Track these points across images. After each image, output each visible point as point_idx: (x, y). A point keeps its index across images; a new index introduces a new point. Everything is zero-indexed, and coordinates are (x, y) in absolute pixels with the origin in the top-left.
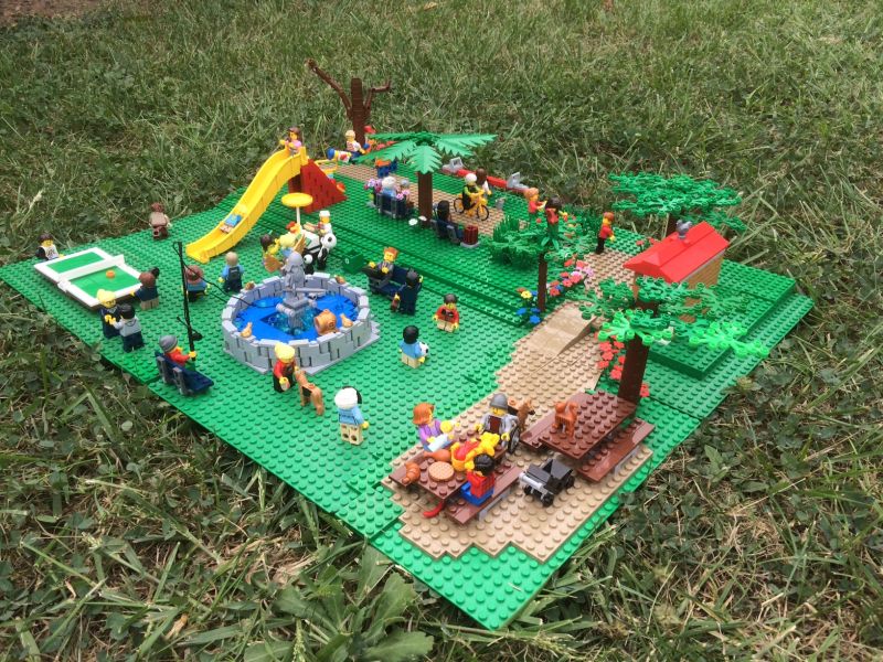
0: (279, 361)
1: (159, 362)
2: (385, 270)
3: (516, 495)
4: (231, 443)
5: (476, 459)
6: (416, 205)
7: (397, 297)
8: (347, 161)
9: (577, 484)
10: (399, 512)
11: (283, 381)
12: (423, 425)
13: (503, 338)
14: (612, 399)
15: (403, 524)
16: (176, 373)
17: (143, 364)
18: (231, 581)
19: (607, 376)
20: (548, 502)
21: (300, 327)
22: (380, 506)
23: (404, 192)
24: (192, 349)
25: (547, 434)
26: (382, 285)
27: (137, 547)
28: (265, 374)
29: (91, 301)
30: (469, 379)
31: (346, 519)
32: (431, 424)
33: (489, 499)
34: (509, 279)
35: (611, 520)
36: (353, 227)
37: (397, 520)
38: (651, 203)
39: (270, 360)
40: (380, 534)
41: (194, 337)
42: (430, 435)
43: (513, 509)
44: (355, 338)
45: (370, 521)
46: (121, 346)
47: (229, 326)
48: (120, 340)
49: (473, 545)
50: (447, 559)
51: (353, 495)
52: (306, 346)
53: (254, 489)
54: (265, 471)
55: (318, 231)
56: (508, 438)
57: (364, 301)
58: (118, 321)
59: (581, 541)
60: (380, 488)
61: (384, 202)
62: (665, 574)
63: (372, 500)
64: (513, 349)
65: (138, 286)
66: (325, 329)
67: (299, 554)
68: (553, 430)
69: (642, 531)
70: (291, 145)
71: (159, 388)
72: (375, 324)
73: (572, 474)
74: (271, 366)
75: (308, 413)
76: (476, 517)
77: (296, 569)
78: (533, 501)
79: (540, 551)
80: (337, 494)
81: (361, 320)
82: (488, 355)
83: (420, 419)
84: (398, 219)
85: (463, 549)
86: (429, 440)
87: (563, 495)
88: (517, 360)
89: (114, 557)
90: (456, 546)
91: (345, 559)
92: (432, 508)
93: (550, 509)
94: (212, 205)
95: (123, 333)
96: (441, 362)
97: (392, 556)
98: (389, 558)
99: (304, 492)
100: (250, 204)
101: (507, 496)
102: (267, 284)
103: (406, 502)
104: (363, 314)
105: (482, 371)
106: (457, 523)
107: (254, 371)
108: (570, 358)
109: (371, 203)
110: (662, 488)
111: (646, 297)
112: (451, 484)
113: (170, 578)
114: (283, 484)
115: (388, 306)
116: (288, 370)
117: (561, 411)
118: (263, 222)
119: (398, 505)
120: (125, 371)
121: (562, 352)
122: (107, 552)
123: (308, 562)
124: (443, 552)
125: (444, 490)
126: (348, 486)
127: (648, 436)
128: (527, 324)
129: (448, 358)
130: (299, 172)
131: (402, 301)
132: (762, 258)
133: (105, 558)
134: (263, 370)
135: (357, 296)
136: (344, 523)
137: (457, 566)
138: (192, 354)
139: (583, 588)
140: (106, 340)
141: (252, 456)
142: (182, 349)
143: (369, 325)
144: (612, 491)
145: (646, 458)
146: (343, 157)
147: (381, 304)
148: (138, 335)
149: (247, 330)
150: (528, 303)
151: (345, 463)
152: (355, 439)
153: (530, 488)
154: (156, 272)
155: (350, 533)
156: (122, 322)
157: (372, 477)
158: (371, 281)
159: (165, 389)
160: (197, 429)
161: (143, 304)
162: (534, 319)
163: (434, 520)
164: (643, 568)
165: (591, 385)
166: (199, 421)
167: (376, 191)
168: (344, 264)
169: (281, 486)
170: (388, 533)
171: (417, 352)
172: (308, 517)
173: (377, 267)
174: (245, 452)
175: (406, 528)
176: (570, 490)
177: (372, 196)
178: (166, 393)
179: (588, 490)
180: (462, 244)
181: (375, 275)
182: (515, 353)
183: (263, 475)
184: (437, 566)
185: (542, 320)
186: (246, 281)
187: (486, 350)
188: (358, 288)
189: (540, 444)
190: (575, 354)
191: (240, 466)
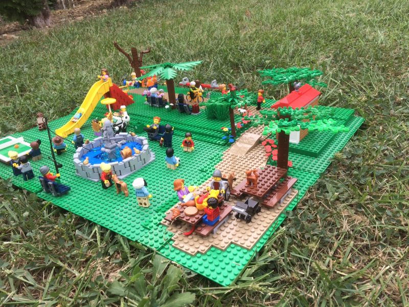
0: (103, 172)
1: (41, 181)
2: (155, 127)
3: (232, 220)
4: (81, 215)
6: (168, 101)
7: (162, 139)
9: (262, 210)
10: (171, 236)
11: (106, 182)
12: (179, 190)
13: (217, 152)
14: (274, 168)
15: (174, 241)
16: (50, 185)
17: (35, 185)
18: (84, 283)
19: (271, 161)
20: (248, 220)
21: (114, 156)
22: (161, 234)
23: (161, 94)
24: (58, 172)
25: (244, 188)
26: (154, 135)
28: (98, 182)
29: (7, 159)
30: (202, 171)
31: (143, 243)
33: (218, 222)
34: (217, 125)
35: (282, 225)
36: (138, 113)
37: (171, 240)
38: (280, 79)
40: (162, 248)
41: (58, 166)
42: (184, 194)
43: (231, 226)
44: (142, 159)
45: (156, 242)
47: (77, 161)
49: (212, 246)
50: (199, 255)
51: (147, 231)
52: (117, 164)
53: (94, 236)
54: (99, 226)
56: (224, 192)
57: (146, 142)
59: (268, 237)
60: (160, 226)
61: (152, 100)
62: (314, 246)
63: (156, 232)
64: (222, 155)
66: (126, 157)
67: (121, 265)
69: (299, 228)
70: (104, 77)
71: (42, 195)
72: (152, 153)
73: (259, 206)
75: (121, 196)
76: (212, 232)
77: (117, 274)
78: (241, 221)
79: (247, 244)
80: (138, 231)
81: (145, 150)
82: (210, 159)
83: (178, 188)
84: (160, 107)
85: (207, 249)
86: (183, 197)
87: (256, 216)
88: (225, 160)
89: (20, 278)
90: (202, 248)
91: (145, 263)
92: (188, 231)
93: (250, 224)
94: (68, 113)
95: (23, 171)
96: (187, 165)
97: (169, 257)
98: (168, 259)
99: (121, 233)
101: (227, 221)
102: (96, 141)
103: (175, 230)
104: (145, 147)
105: (208, 167)
106: (202, 236)
107: (92, 181)
108: (251, 155)
109: (146, 102)
110: (305, 207)
112: (197, 216)
114: (109, 231)
117: (249, 175)
118: (92, 117)
119: (170, 233)
120: (24, 189)
121: (247, 153)
122: (16, 276)
123: (126, 268)
124: (196, 251)
125: (194, 220)
126: (143, 227)
127: (294, 184)
128: (228, 144)
129: (190, 163)
130: (108, 90)
134: (96, 180)
135: (142, 140)
136: (143, 245)
137: (204, 257)
138: (58, 175)
139: (272, 259)
140: (15, 177)
141: (92, 220)
143: (149, 153)
144: (281, 211)
145: (295, 194)
146: (131, 84)
147: (155, 145)
148: (31, 172)
149: (86, 161)
150: (227, 134)
151: (141, 217)
152: (145, 204)
153: (239, 214)
155: (146, 249)
157: (157, 221)
159: (45, 195)
160: (64, 211)
161: (34, 158)
162: (231, 140)
163: (190, 237)
164: (303, 247)
165: (264, 165)
166: (64, 207)
168: (135, 129)
169: (108, 233)
170: (167, 247)
172: (124, 245)
173: (151, 127)
174: (88, 218)
175: (175, 243)
176: (259, 214)
178: (49, 198)
179: (268, 212)
181: (150, 131)
182: (223, 157)
183: (99, 228)
184: (194, 259)
185: (235, 141)
187: (209, 157)
188: (144, 138)
189: (241, 193)
190: (253, 154)
191: (86, 226)
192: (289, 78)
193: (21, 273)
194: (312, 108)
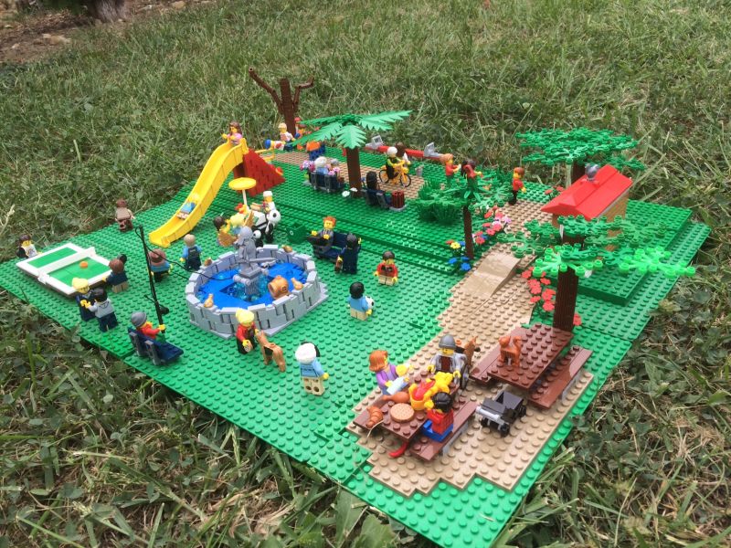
0: (241, 325)
1: (132, 338)
2: (326, 237)
3: (474, 428)
4: (204, 405)
5: (433, 398)
6: (347, 180)
7: (339, 259)
8: (282, 149)
9: (529, 412)
10: (366, 456)
11: (246, 343)
12: (379, 371)
13: (438, 287)
14: (549, 330)
15: (372, 466)
16: (149, 346)
17: (119, 341)
18: (216, 536)
19: (539, 311)
20: (505, 432)
21: (256, 293)
22: (348, 452)
23: (335, 169)
24: (161, 323)
25: (495, 368)
26: (324, 251)
27: (125, 512)
28: (229, 339)
29: (68, 290)
30: (414, 325)
31: (318, 467)
32: (387, 370)
33: (450, 435)
34: (438, 234)
35: (566, 443)
36: (293, 204)
37: (366, 463)
38: (558, 153)
39: (232, 326)
40: (352, 478)
41: (162, 312)
42: (387, 379)
43: (473, 441)
44: (307, 298)
45: (341, 466)
46: (97, 328)
47: (193, 299)
48: (96, 322)
49: (441, 480)
50: (417, 496)
51: (322, 443)
52: (264, 309)
53: (229, 446)
54: (237, 428)
55: (264, 210)
56: (459, 376)
57: (311, 265)
58: (92, 304)
59: (542, 467)
60: (346, 434)
61: (319, 180)
62: (626, 488)
63: (339, 446)
64: (450, 295)
65: (109, 273)
66: (280, 293)
67: (277, 504)
68: (499, 364)
69: (598, 451)
70: (233, 137)
71: (134, 361)
72: (322, 285)
73: (524, 404)
74: (233, 331)
75: (271, 371)
76: (440, 453)
77: (275, 519)
78: (491, 432)
79: (504, 479)
80: (306, 443)
81: (311, 282)
82: (428, 302)
83: (376, 365)
84: (331, 193)
85: (431, 484)
86: (387, 384)
87: (517, 424)
88: (454, 304)
89: (104, 522)
90: (424, 483)
91: (322, 505)
92: (397, 448)
93: (508, 439)
94: (169, 198)
95: (99, 315)
96: (386, 312)
97: (365, 498)
98: (363, 500)
99: (276, 445)
100: (201, 193)
101: (466, 430)
102: (223, 259)
103: (372, 445)
104: (312, 276)
105: (425, 317)
106: (422, 461)
107: (219, 337)
108: (502, 298)
109: (307, 182)
110: (607, 408)
111: (572, 232)
112: (414, 423)
113: (158, 538)
114: (255, 438)
115: (333, 268)
116: (249, 333)
117: (505, 345)
118: (214, 208)
119: (365, 449)
120: (103, 349)
121: (494, 293)
122: (97, 519)
123: (286, 511)
124: (413, 489)
125: (406, 430)
126: (316, 434)
127: (587, 361)
128: (459, 272)
129: (392, 308)
130: (241, 161)
131: (345, 263)
132: (658, 194)
133: (96, 524)
134: (227, 336)
135: (304, 261)
136: (316, 470)
137: (429, 502)
138: (162, 327)
139: (552, 512)
140: (84, 323)
141: (224, 416)
142: (151, 323)
143: (318, 286)
144: (563, 415)
145: (588, 382)
146: (278, 146)
147: (326, 267)
148: (112, 316)
149: (209, 301)
150: (457, 253)
151: (311, 413)
152: (317, 390)
153: (486, 420)
154: (124, 259)
155: (324, 480)
156: (96, 305)
157: (337, 424)
158: (314, 248)
159: (140, 362)
160: (172, 395)
161: (115, 288)
162: (465, 266)
163: (401, 460)
164: (605, 486)
165: (526, 319)
166: (173, 388)
167: (310, 171)
168: (289, 235)
169: (254, 441)
170: (359, 476)
171: (364, 305)
172: (282, 467)
173: (319, 235)
174: (217, 412)
175: (376, 470)
176: (524, 419)
177: (307, 176)
178: (141, 365)
179: (540, 417)
180: (392, 208)
181: (318, 242)
182: (452, 298)
183: (236, 432)
184: (410, 504)
185: (472, 267)
186: (204, 258)
187: (425, 298)
188: (305, 255)
189: (489, 378)
190: (506, 294)
191: (214, 425)
192: (576, 152)
193: (107, 513)
194: (623, 222)
